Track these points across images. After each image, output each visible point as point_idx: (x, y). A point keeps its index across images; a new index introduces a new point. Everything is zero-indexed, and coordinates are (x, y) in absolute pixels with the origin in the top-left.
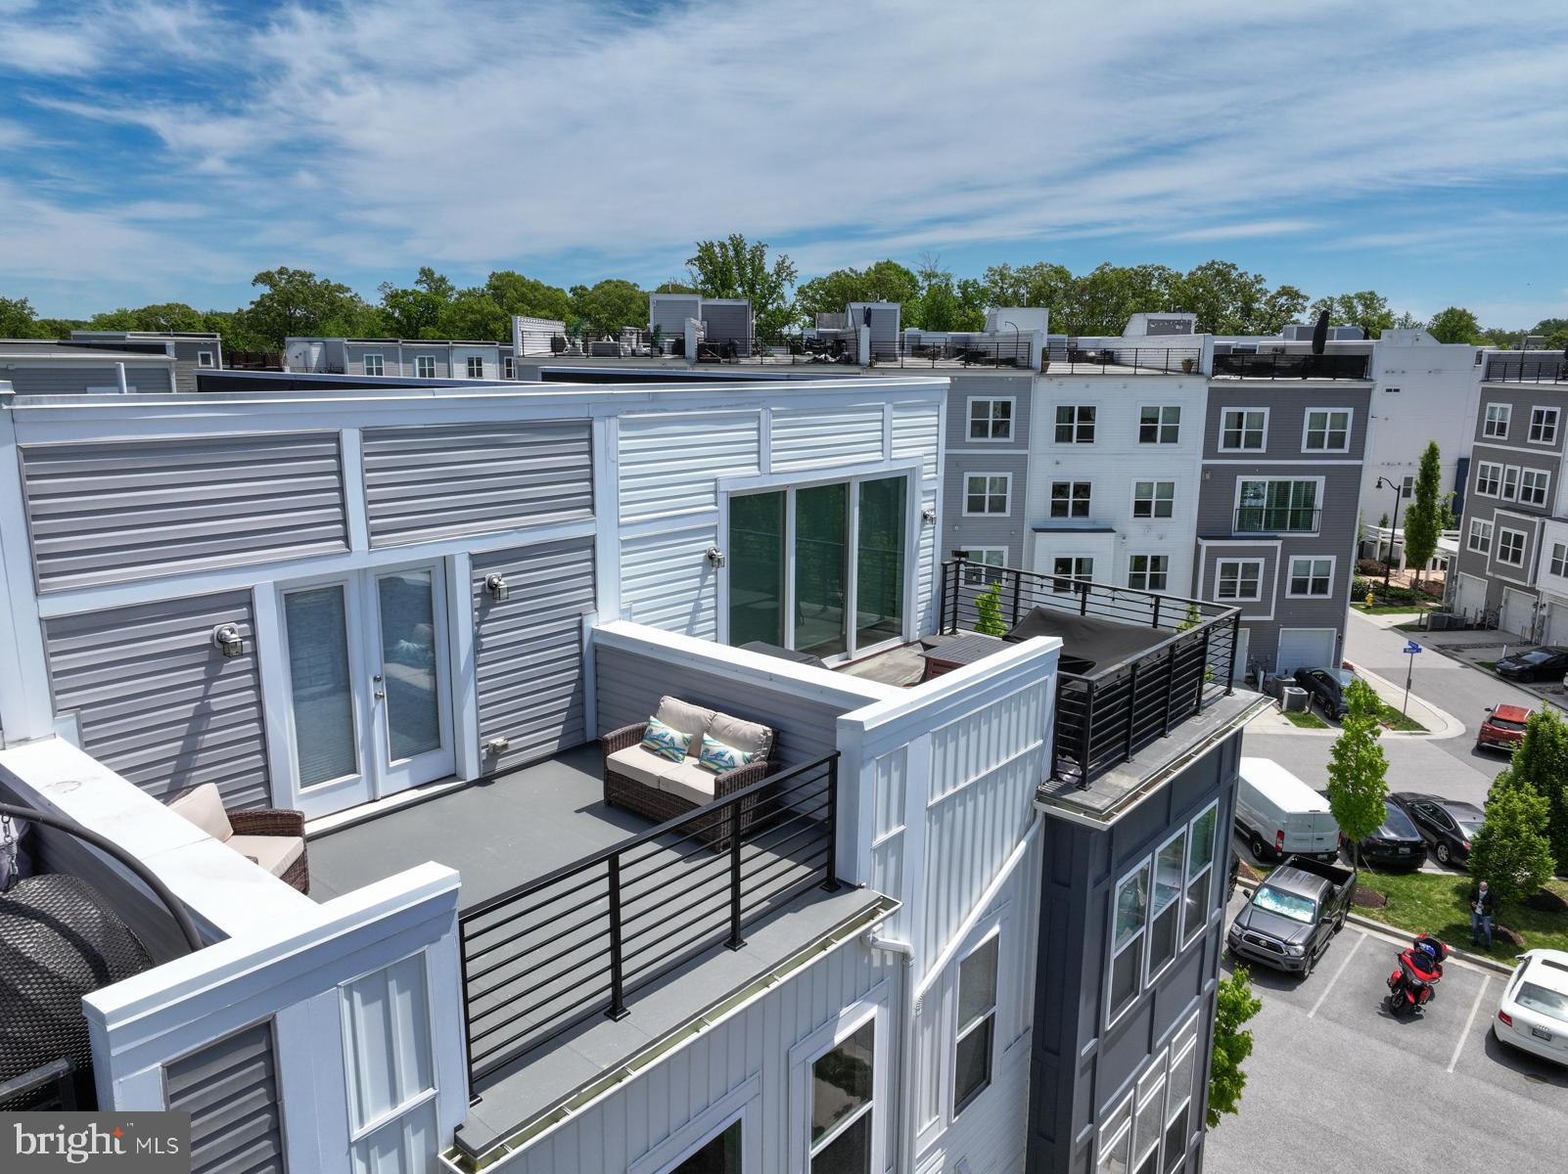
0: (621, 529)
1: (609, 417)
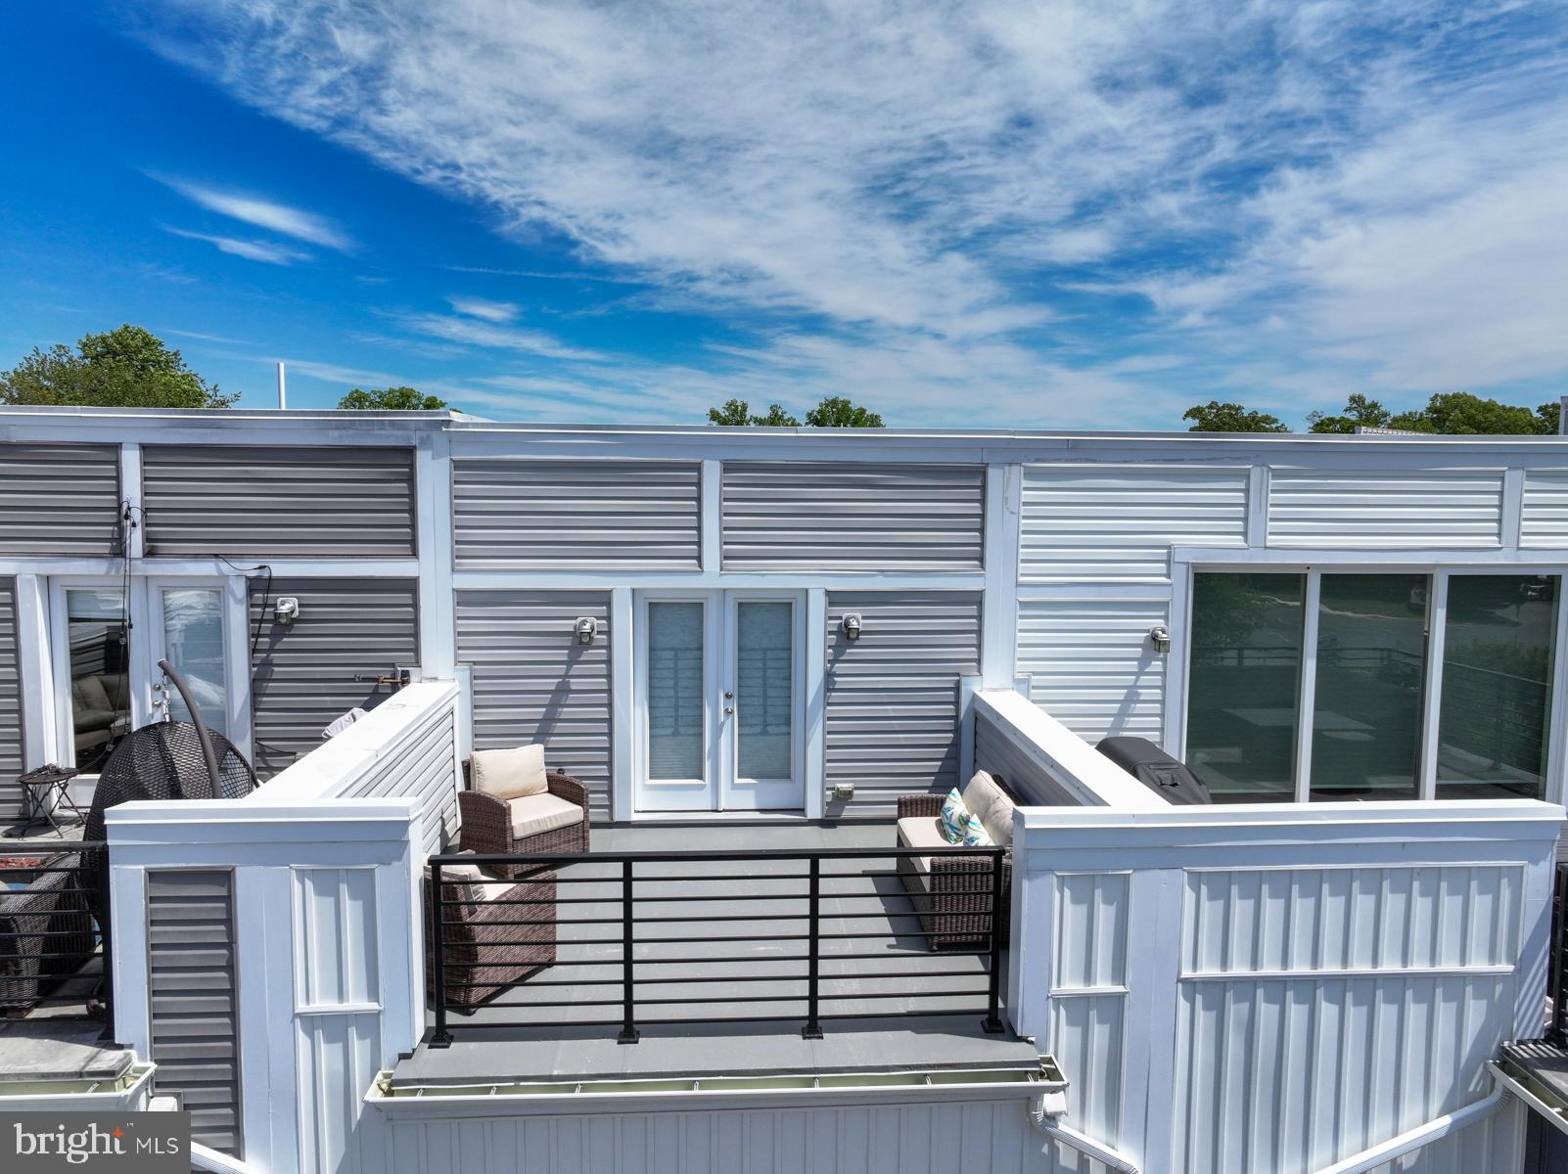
0: (1019, 588)
1: (1010, 464)
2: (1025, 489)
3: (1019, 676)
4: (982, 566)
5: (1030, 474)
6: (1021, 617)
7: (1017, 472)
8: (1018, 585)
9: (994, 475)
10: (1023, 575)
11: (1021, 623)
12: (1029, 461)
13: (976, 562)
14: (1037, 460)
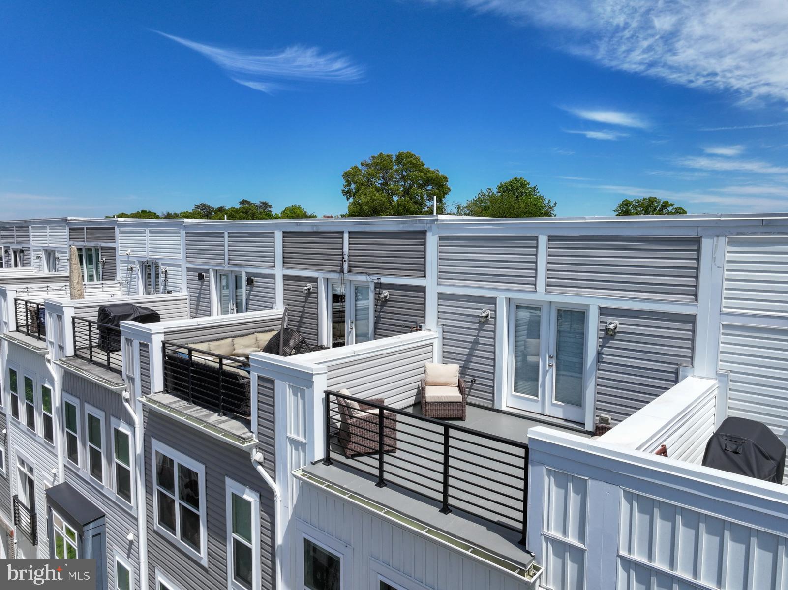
0: (722, 316)
1: (718, 236)
2: (728, 252)
3: (720, 372)
4: (696, 300)
5: (732, 243)
6: (723, 334)
7: (723, 241)
8: (721, 313)
9: (706, 244)
10: (725, 307)
11: (723, 338)
12: (732, 234)
13: (693, 297)
14: (738, 234)
